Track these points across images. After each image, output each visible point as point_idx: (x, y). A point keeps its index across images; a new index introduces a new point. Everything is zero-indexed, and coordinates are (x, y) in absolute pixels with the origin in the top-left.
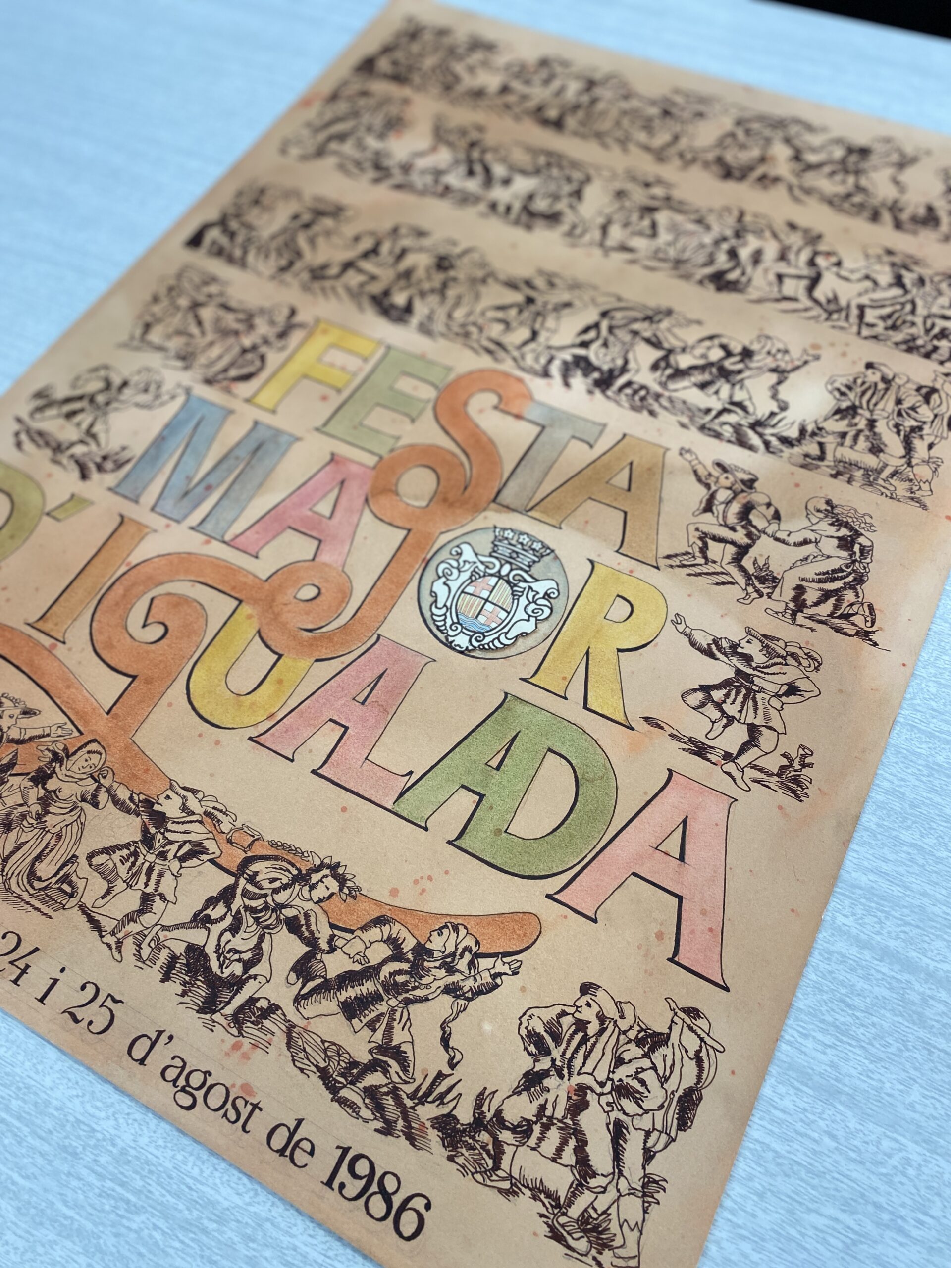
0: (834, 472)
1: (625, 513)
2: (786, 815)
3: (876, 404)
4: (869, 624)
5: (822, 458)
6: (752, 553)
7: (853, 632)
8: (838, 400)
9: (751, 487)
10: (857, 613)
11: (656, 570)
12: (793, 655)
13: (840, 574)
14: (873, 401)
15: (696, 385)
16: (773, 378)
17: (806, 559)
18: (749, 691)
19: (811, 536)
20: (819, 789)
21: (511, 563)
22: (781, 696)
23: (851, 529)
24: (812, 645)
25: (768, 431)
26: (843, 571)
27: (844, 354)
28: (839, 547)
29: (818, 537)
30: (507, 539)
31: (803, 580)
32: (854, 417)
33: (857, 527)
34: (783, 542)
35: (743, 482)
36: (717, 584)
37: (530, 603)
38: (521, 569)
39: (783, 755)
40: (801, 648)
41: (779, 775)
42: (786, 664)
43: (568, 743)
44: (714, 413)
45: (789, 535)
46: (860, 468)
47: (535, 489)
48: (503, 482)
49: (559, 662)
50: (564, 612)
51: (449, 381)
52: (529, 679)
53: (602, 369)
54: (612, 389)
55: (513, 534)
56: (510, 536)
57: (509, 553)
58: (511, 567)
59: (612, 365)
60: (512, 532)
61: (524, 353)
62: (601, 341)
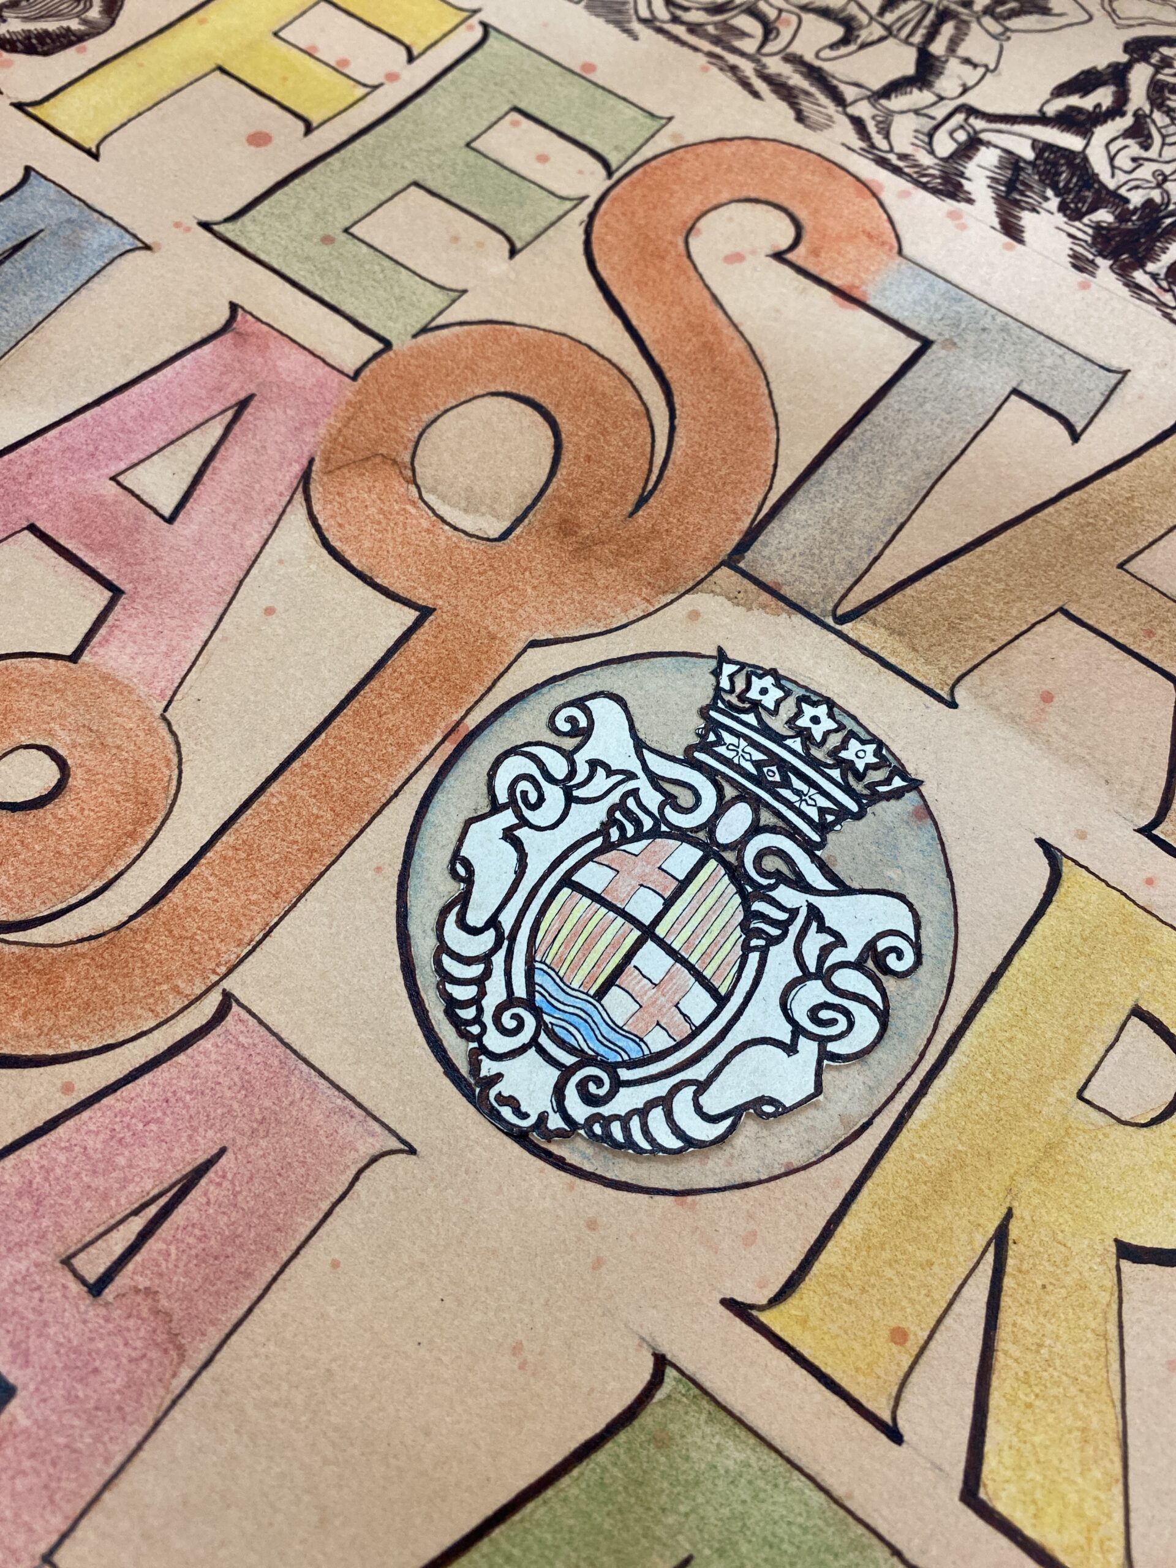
21: (756, 804)
30: (755, 706)
37: (806, 976)
38: (793, 833)
47: (880, 547)
48: (773, 498)
49: (886, 1255)
50: (929, 1041)
51: (648, 152)
52: (761, 1308)
53: (1127, 201)
54: (1151, 267)
55: (781, 694)
56: (769, 701)
57: (758, 764)
58: (756, 820)
59: (1156, 195)
60: (778, 685)
61: (890, 114)
62: (1127, 121)
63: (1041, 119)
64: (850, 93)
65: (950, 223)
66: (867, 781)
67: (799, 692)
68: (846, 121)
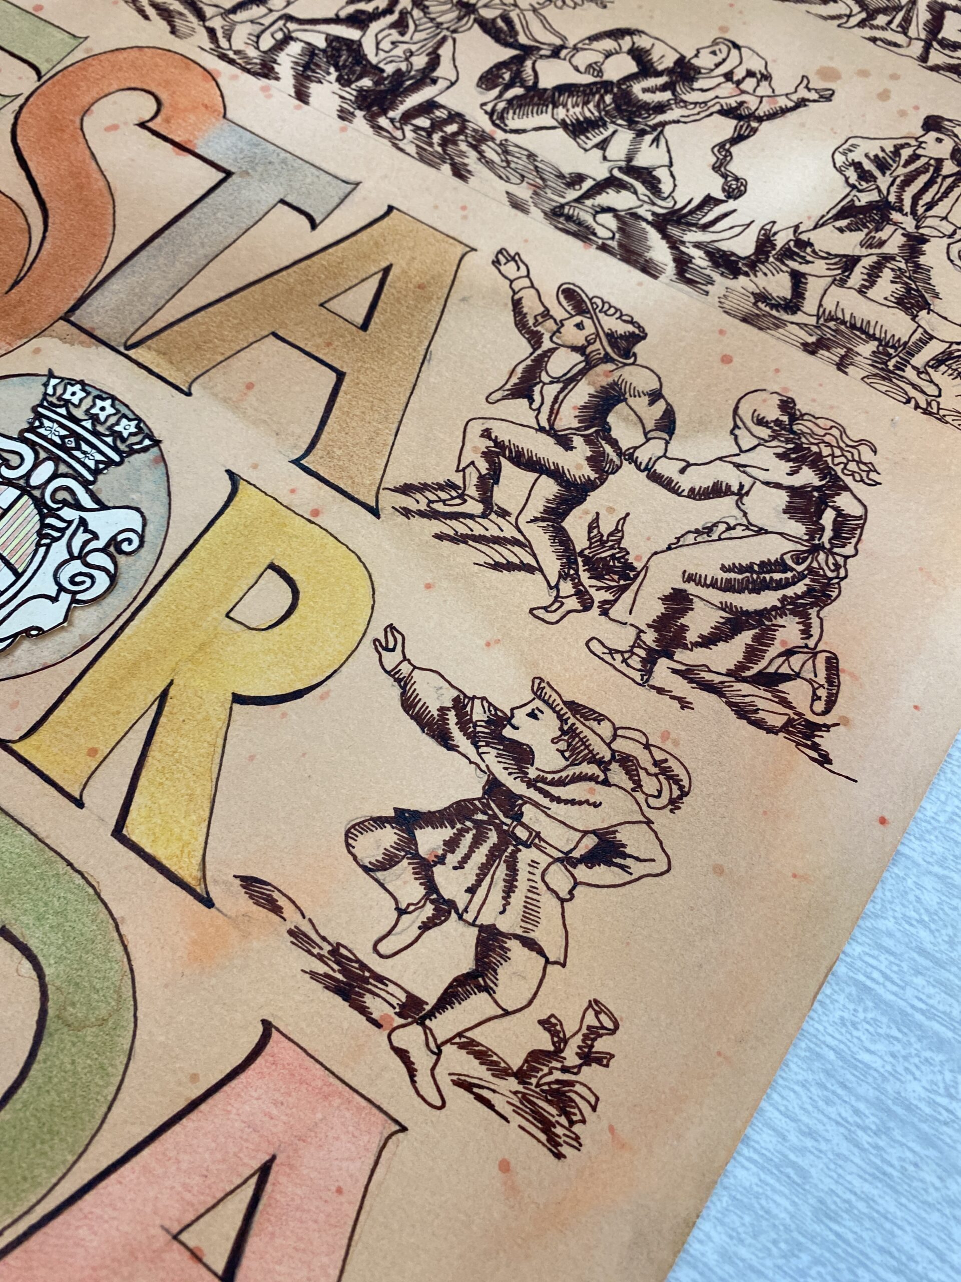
0: (811, 339)
1: (341, 376)
2: (513, 1190)
3: (930, 206)
4: (820, 706)
5: (793, 305)
6: (594, 502)
7: (778, 721)
8: (853, 187)
9: (627, 353)
10: (797, 675)
11: (370, 517)
12: (627, 762)
13: (777, 576)
14: (927, 197)
15: (564, 124)
16: (727, 127)
17: (709, 530)
18: (507, 837)
19: (732, 477)
20: (612, 1129)
21: (57, 460)
22: (575, 863)
23: (825, 471)
24: (676, 743)
25: (693, 236)
26: (786, 568)
27: (884, 95)
28: (790, 510)
29: (747, 481)
30: (67, 403)
31: (691, 578)
32: (877, 230)
33: (839, 469)
34: (668, 485)
35: (611, 337)
36: (497, 566)
37: (72, 558)
38: (78, 477)
39: (547, 1024)
40: (647, 746)
41: (521, 1076)
42: (606, 783)
43: (52, 920)
44: (587, 185)
45: (682, 471)
46: (873, 337)
47: (163, 302)
48: (101, 277)
49: (94, 709)
50: (141, 590)
51: (68, 62)
52: (14, 742)
53: (383, 71)
54: (391, 114)
55: (84, 394)
56: (75, 400)
57: (62, 438)
58: (56, 470)
59: (403, 66)
60: (83, 390)
61: (234, 23)
62: (394, 17)
63: (337, 20)
64: (209, 11)
65: (262, 95)
66: (128, 442)
67: (95, 393)
68: (203, 32)
